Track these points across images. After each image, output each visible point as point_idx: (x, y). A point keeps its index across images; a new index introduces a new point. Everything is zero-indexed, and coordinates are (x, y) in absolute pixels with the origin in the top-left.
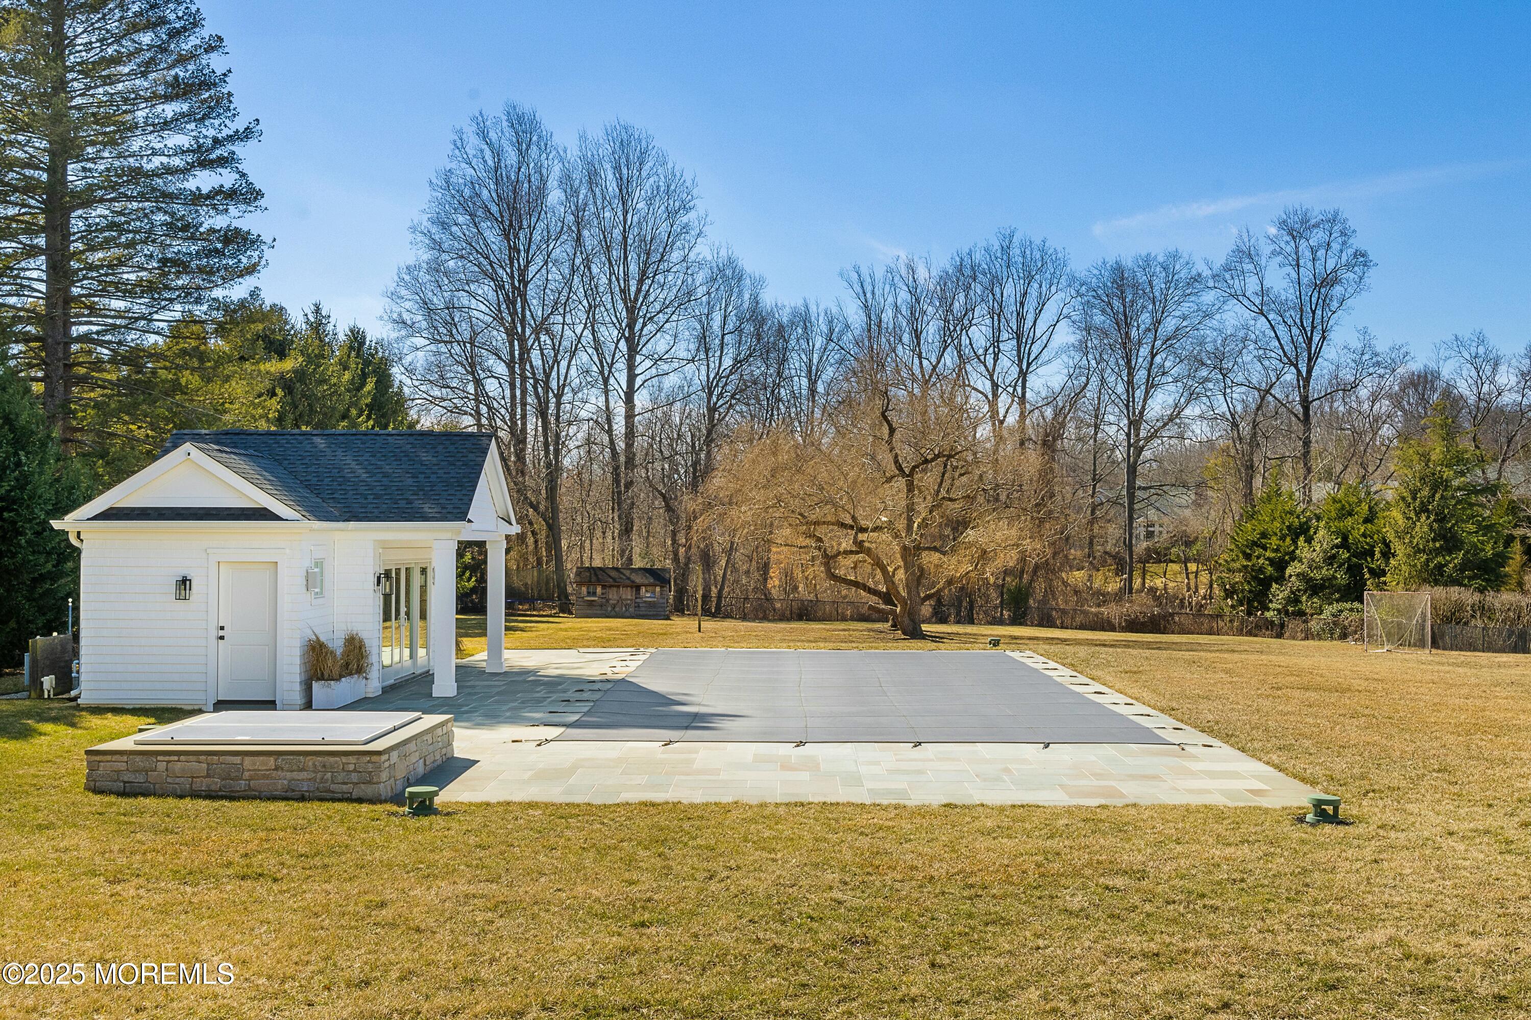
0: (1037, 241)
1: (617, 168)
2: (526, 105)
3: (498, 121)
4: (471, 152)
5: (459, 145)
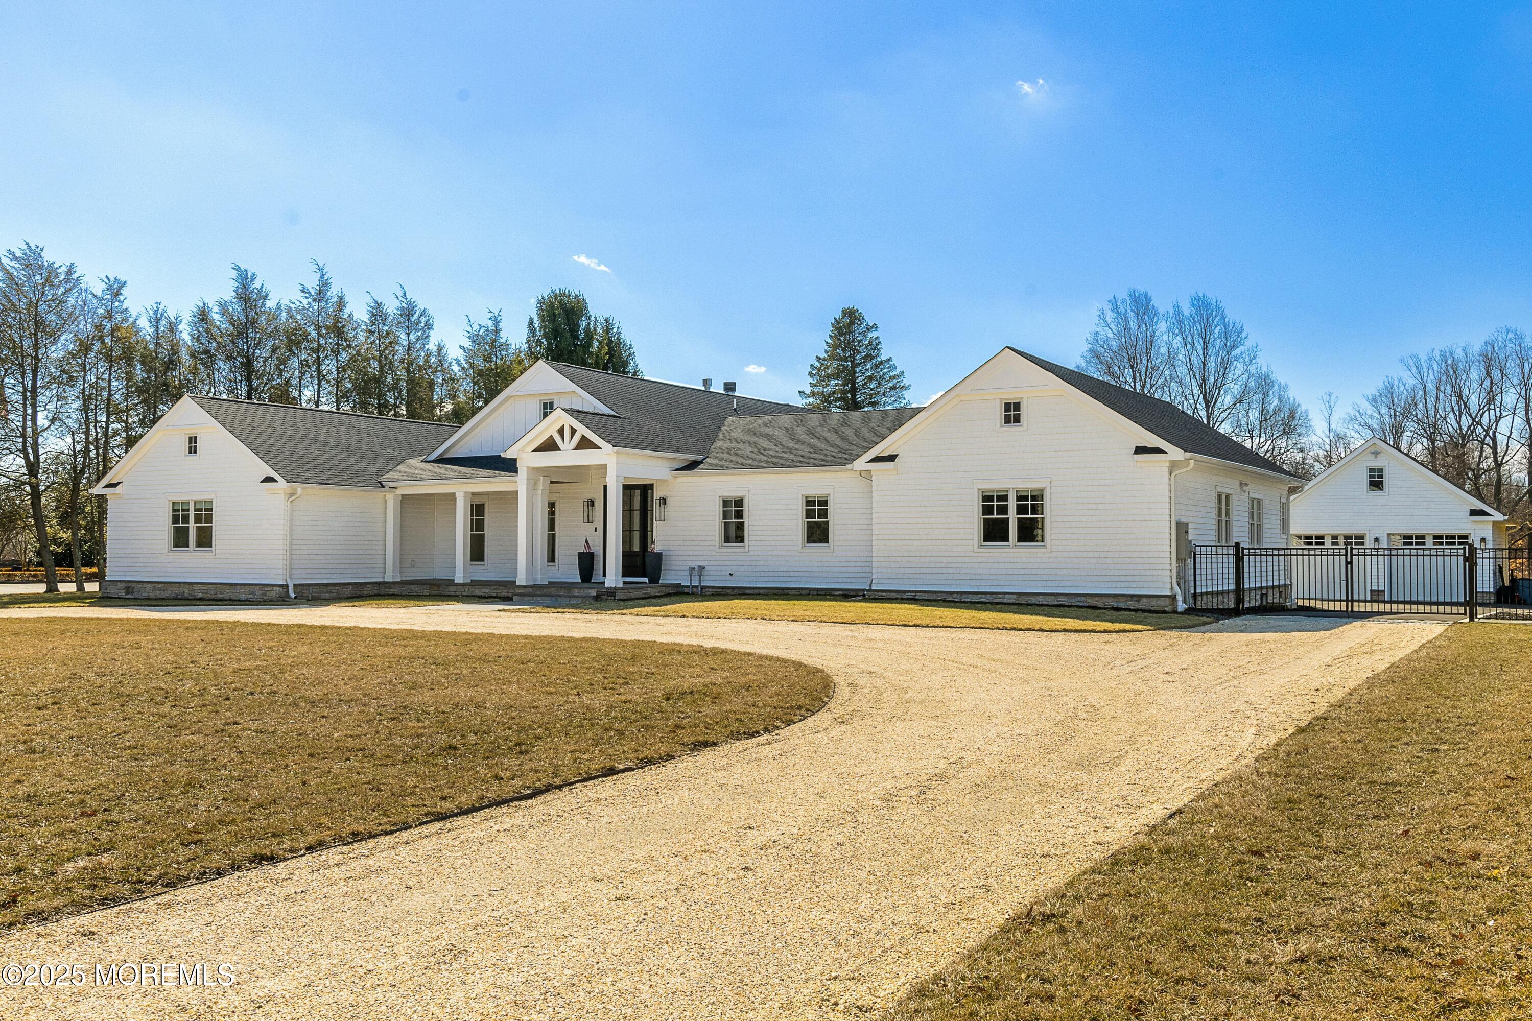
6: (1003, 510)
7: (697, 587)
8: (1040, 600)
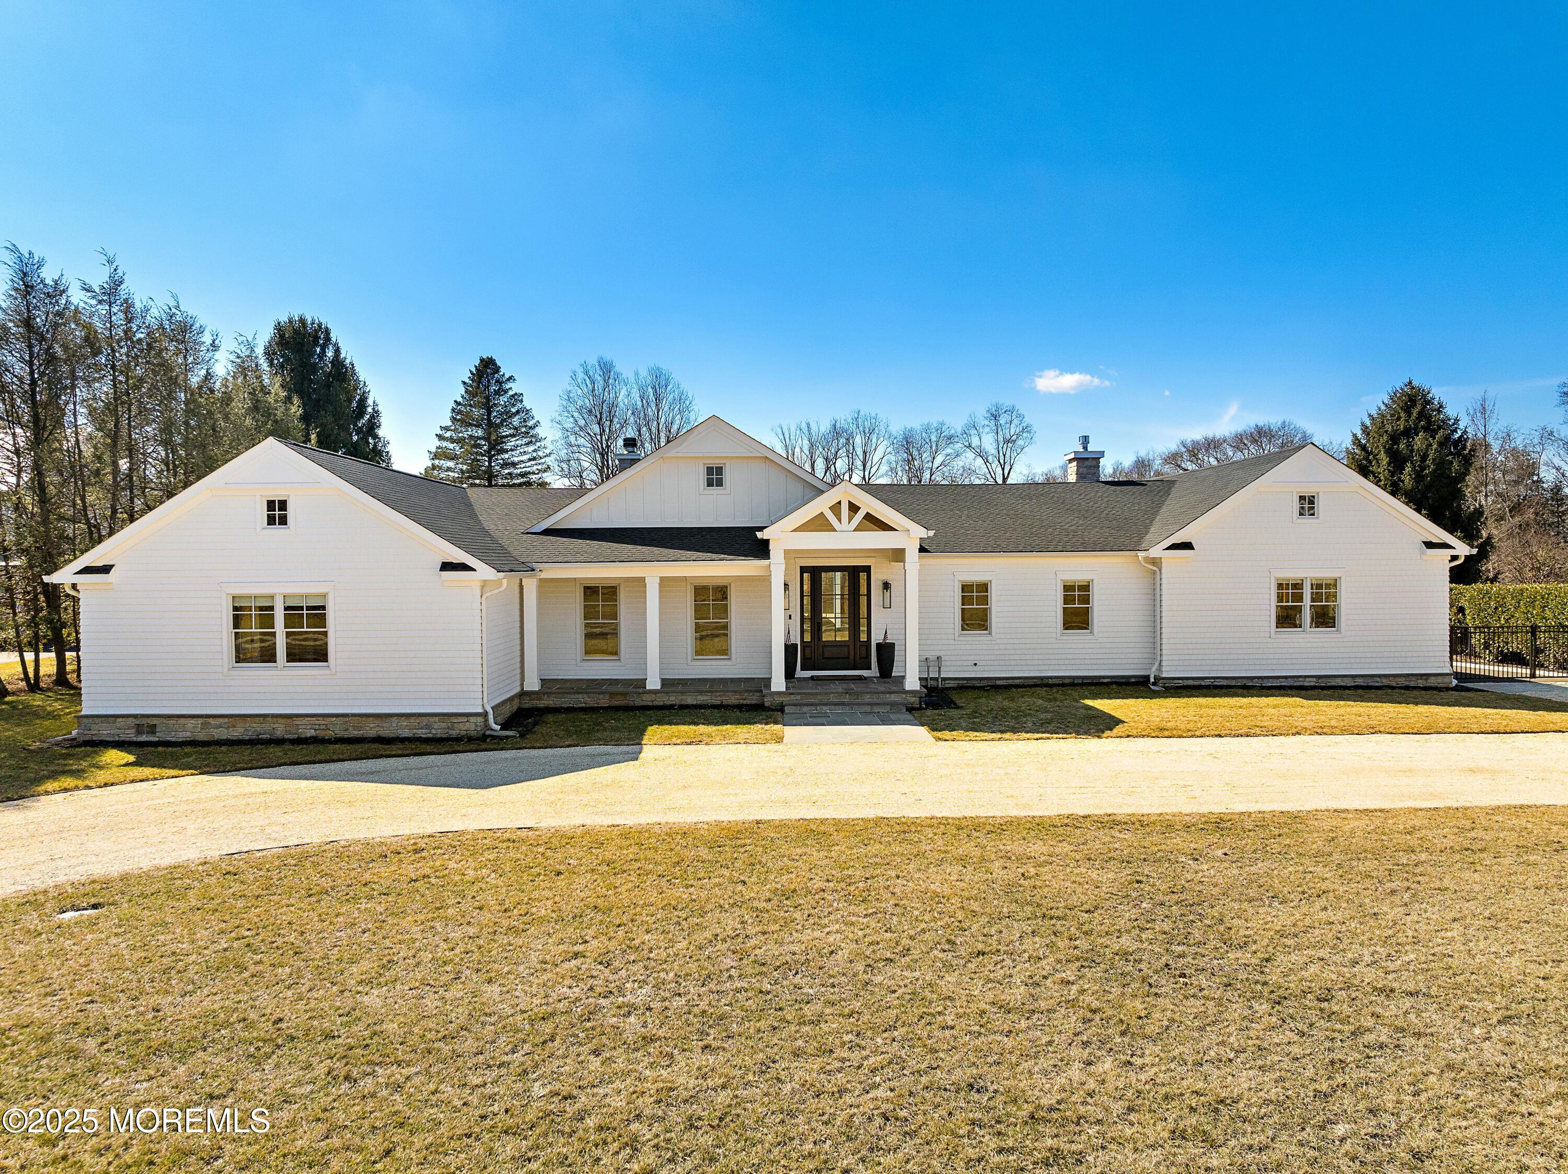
0: (873, 415)
1: (654, 388)
2: (608, 357)
3: (594, 365)
4: (579, 381)
5: (574, 377)
6: (1299, 598)
7: (937, 679)
8: (1339, 682)
